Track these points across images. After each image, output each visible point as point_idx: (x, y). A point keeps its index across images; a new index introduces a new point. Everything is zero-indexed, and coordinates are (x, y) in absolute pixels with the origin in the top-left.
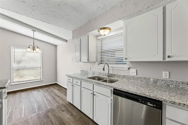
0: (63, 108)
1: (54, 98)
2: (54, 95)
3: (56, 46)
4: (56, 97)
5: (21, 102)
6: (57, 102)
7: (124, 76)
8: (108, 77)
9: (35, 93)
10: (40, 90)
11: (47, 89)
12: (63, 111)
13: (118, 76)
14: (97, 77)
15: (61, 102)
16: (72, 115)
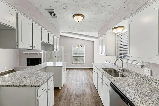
0: (89, 86)
1: (88, 78)
2: (89, 76)
3: (93, 42)
4: (89, 77)
5: (73, 74)
6: (89, 80)
7: (137, 74)
8: (122, 71)
9: (80, 71)
10: (83, 70)
11: (87, 70)
12: (88, 87)
13: (131, 72)
14: (113, 69)
15: (91, 81)
16: (92, 92)
